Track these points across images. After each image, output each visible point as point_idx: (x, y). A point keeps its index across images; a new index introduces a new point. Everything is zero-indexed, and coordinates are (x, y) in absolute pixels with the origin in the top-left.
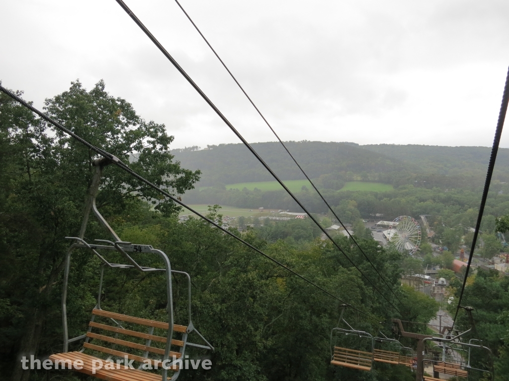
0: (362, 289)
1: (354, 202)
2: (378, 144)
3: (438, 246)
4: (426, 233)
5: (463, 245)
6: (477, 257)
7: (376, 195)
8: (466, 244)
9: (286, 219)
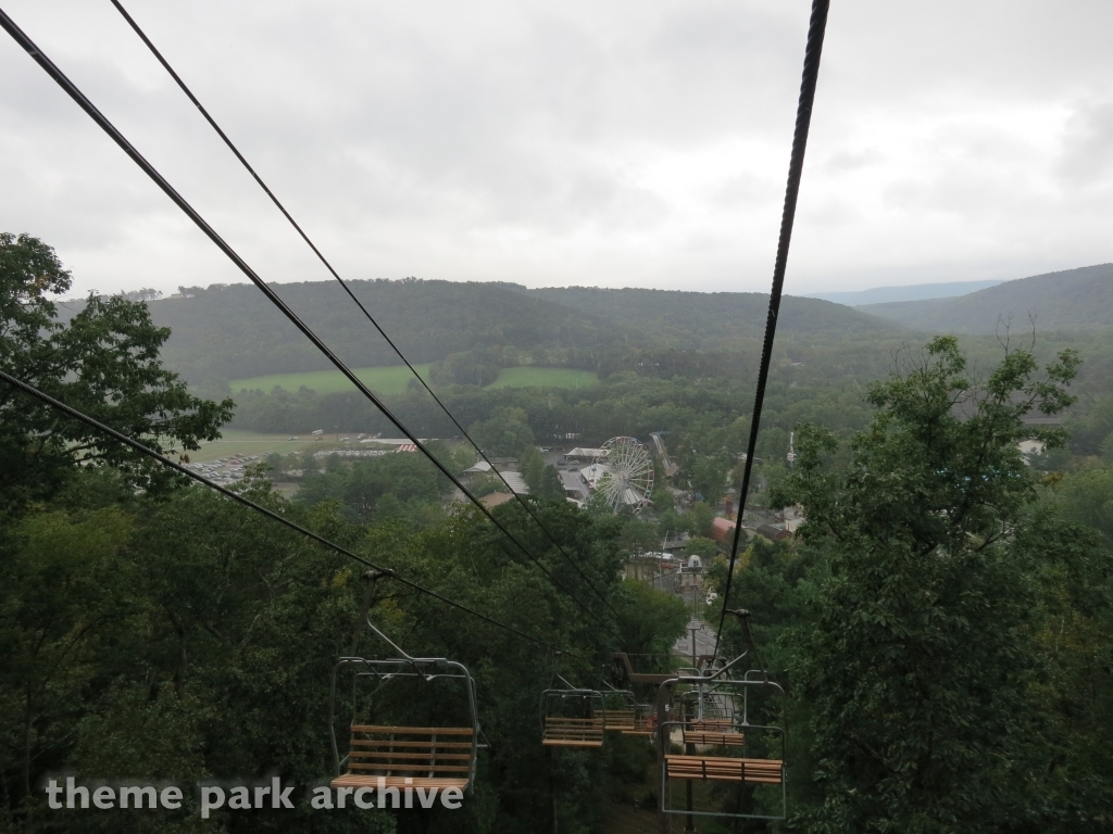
0: (552, 600)
1: (520, 411)
2: (566, 287)
3: (685, 492)
4: (663, 468)
5: (729, 487)
6: (754, 509)
7: (564, 394)
8: (734, 486)
9: (374, 453)
